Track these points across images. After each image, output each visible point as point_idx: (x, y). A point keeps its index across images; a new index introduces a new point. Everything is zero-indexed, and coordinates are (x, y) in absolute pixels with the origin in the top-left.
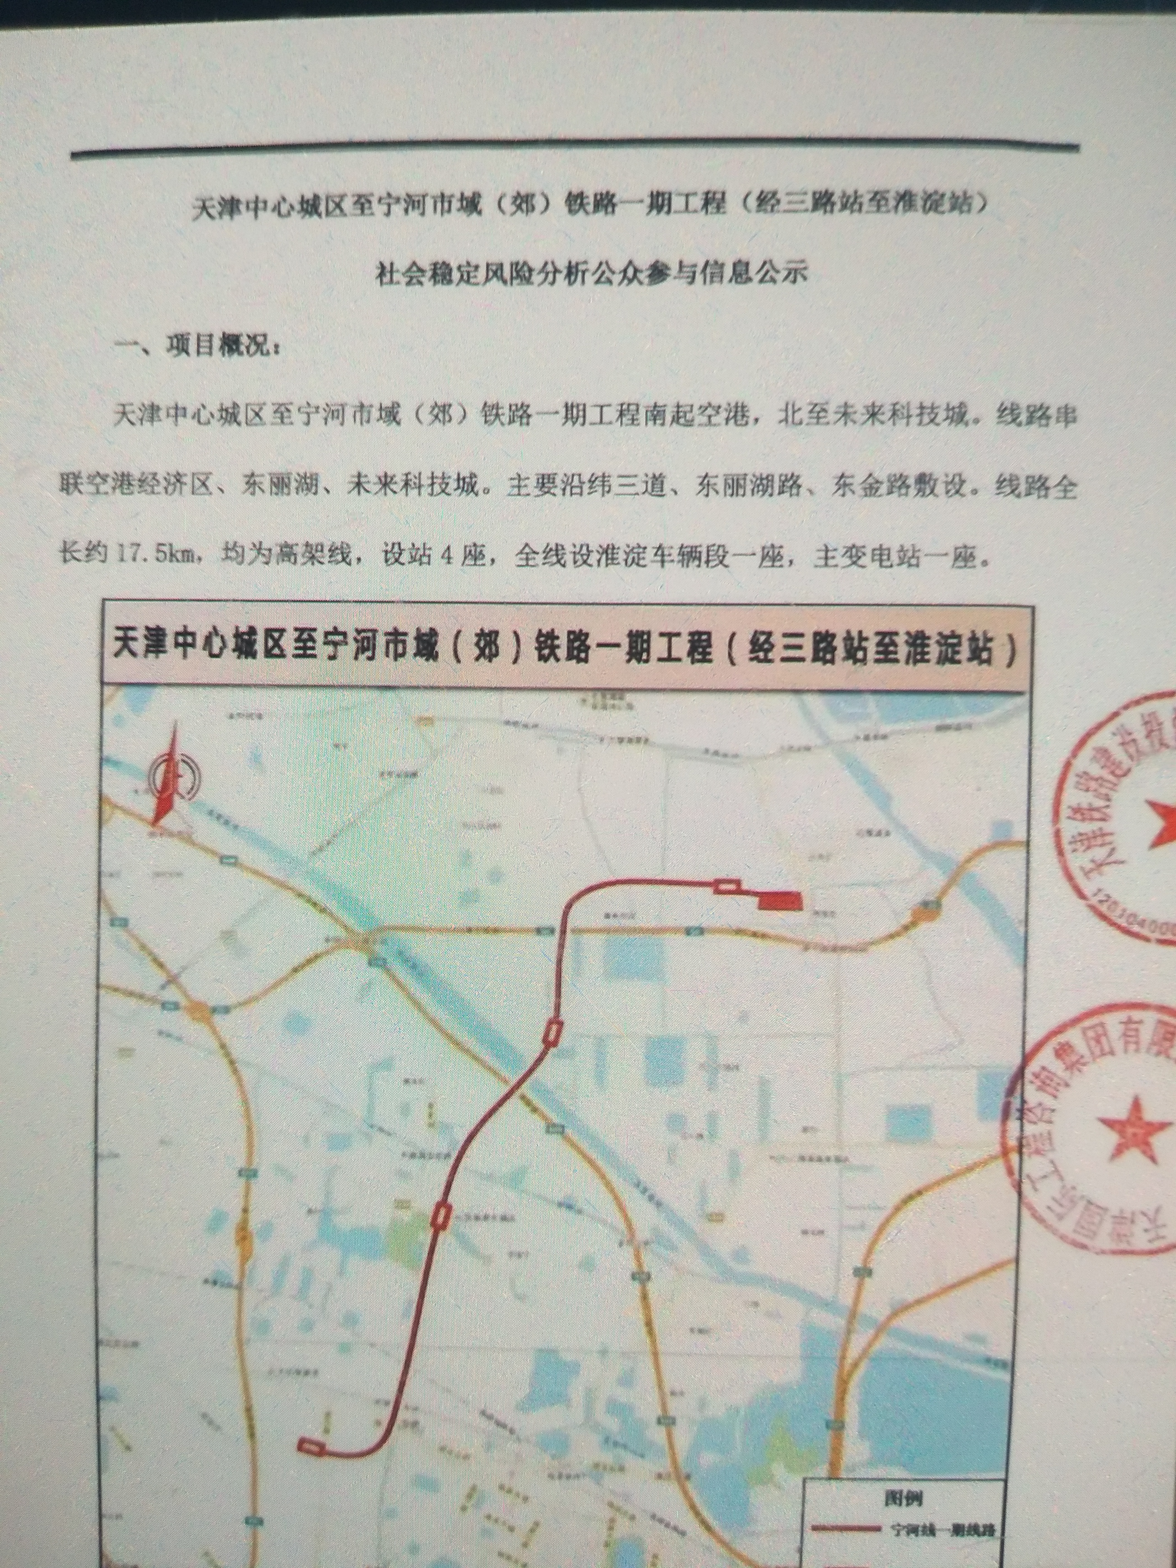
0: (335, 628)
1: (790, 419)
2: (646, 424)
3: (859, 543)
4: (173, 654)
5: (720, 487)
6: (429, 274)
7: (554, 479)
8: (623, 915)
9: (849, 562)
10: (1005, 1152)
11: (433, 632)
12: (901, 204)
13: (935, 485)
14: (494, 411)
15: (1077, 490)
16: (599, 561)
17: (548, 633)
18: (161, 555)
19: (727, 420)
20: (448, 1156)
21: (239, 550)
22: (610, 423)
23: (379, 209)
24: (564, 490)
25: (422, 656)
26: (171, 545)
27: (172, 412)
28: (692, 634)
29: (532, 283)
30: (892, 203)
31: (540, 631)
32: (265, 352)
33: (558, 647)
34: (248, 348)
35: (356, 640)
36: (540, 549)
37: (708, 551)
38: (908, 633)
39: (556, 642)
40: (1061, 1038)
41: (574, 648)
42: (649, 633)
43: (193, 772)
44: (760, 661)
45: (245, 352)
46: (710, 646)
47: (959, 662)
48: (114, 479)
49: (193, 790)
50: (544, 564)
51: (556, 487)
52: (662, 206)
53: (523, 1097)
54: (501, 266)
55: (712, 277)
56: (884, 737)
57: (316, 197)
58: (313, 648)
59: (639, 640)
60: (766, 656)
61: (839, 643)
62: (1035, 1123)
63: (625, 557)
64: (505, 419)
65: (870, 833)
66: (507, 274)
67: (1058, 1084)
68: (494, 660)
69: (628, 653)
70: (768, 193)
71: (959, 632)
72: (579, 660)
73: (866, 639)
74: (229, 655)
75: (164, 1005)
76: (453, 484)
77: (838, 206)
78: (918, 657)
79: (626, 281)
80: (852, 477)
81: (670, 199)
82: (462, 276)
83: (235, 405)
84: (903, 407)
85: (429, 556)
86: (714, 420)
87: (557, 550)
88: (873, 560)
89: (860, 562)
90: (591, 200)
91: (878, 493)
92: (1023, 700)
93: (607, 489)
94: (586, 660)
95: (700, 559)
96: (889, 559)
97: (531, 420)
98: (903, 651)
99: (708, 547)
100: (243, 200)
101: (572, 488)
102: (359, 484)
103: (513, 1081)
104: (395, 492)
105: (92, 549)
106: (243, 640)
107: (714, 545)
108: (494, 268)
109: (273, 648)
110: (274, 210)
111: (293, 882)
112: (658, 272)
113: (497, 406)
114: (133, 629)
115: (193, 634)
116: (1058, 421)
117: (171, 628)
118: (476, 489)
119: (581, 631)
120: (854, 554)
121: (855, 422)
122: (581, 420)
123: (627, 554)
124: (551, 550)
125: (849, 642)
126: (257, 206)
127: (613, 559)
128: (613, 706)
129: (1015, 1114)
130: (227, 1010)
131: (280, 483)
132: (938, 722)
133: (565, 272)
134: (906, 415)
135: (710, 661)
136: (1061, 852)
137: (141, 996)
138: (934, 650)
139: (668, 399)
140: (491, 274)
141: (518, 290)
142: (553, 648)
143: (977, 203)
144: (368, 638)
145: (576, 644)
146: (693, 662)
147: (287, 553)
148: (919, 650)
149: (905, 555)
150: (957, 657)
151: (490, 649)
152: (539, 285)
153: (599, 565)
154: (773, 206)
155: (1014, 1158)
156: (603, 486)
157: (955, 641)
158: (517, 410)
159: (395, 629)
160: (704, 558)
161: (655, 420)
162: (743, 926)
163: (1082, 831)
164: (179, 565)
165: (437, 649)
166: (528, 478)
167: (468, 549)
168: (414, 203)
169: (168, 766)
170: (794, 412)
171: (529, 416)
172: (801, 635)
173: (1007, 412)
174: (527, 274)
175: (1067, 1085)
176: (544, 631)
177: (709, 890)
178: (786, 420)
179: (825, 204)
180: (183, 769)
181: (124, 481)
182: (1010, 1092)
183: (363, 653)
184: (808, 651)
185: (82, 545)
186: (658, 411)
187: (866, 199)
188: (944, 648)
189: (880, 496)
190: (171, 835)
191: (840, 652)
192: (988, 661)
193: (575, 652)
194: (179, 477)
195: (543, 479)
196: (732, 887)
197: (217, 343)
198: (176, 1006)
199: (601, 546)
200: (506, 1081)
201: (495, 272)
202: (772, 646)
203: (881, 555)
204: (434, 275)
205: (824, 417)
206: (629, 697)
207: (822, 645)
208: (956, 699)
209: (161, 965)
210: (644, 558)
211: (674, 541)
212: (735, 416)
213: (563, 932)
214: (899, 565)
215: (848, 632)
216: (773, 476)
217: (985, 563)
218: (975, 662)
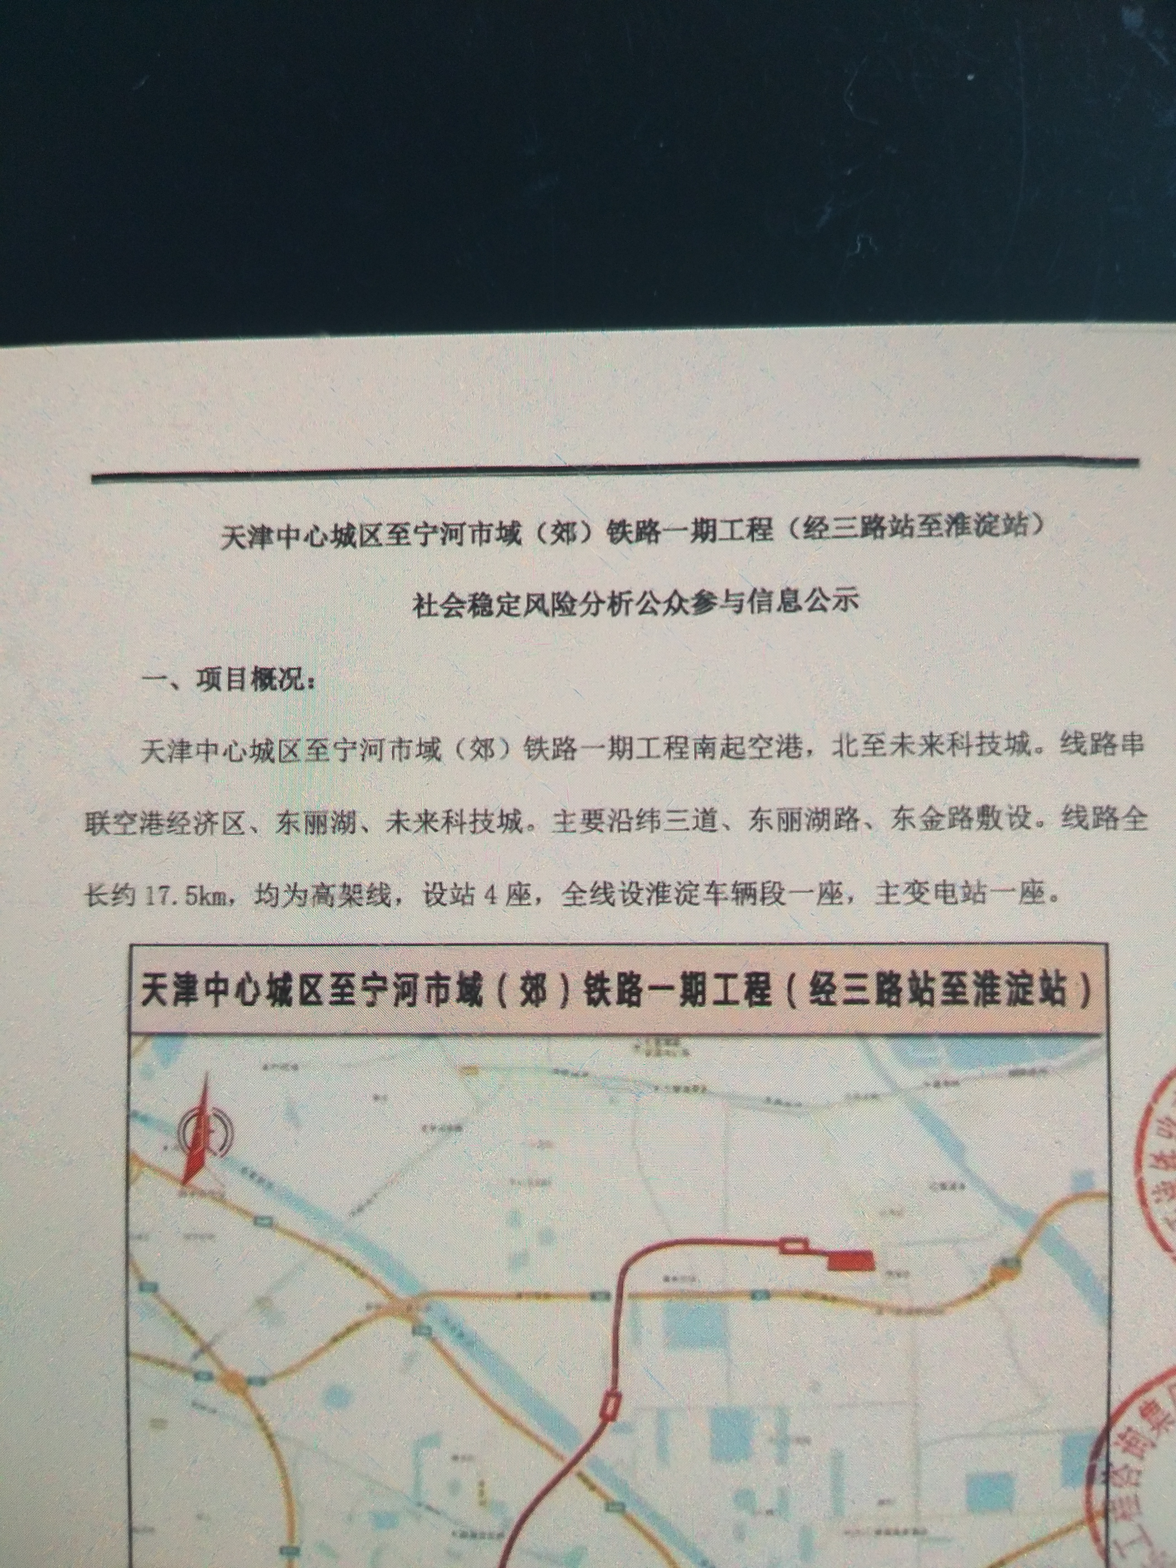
0: (374, 973)
1: (845, 751)
2: (695, 757)
3: (921, 879)
4: (204, 1002)
5: (774, 822)
6: (468, 605)
7: (601, 815)
8: (684, 1278)
9: (910, 898)
10: (1090, 1518)
11: (477, 976)
12: (954, 527)
13: (998, 816)
14: (538, 747)
15: (1147, 822)
16: (649, 899)
17: (597, 975)
18: (192, 899)
19: (779, 752)
20: (501, 1535)
21: (274, 892)
22: (658, 757)
23: (416, 539)
24: (611, 826)
25: (465, 1001)
26: (202, 887)
27: (203, 749)
28: (749, 975)
29: (575, 614)
30: (945, 526)
31: (589, 973)
32: (299, 686)
33: (608, 990)
34: (281, 682)
35: (395, 984)
36: (587, 888)
37: (763, 888)
38: (977, 973)
39: (606, 985)
40: (1148, 1397)
41: (625, 991)
42: (703, 974)
43: (226, 1126)
44: (822, 1003)
45: (278, 687)
46: (768, 988)
47: (1031, 1003)
48: (142, 819)
49: (225, 1147)
50: (592, 903)
51: (603, 823)
52: (707, 533)
53: (580, 1475)
54: (542, 597)
55: (759, 606)
56: (956, 1083)
57: (350, 526)
58: (351, 995)
59: (694, 982)
60: (828, 997)
61: (904, 984)
62: (1121, 1486)
63: (676, 895)
64: (549, 754)
65: (943, 1186)
66: (548, 605)
67: (1145, 1445)
68: (542, 1004)
69: (682, 996)
70: (816, 518)
71: (1029, 971)
72: (631, 1004)
73: (933, 980)
74: (263, 1001)
75: (197, 1376)
76: (496, 821)
77: (888, 531)
78: (988, 998)
79: (671, 611)
80: (912, 809)
81: (714, 527)
82: (502, 607)
83: (269, 742)
84: (962, 737)
85: (472, 896)
86: (766, 752)
87: (605, 888)
88: (937, 897)
89: (923, 899)
90: (633, 528)
91: (940, 826)
92: (1100, 1043)
93: (656, 824)
94: (638, 1004)
95: (755, 897)
96: (953, 895)
97: (576, 754)
98: (971, 992)
99: (763, 884)
100: (274, 528)
101: (620, 823)
102: (398, 822)
103: (570, 1456)
104: (436, 830)
105: (119, 892)
106: (277, 987)
107: (769, 882)
108: (535, 599)
109: (309, 995)
110: (306, 540)
111: (332, 1245)
112: (704, 602)
113: (540, 741)
114: (163, 975)
115: (225, 981)
116: (1124, 749)
117: (203, 974)
118: (520, 826)
119: (632, 972)
120: (917, 890)
121: (912, 753)
122: (627, 754)
123: (679, 892)
124: (599, 888)
125: (914, 983)
126: (289, 535)
127: (664, 897)
128: (668, 1053)
129: (1099, 1477)
130: (263, 1381)
131: (316, 823)
132: (1012, 1067)
133: (608, 602)
134: (965, 745)
135: (769, 1004)
136: (1143, 1202)
137: (173, 1366)
138: (1004, 991)
139: (718, 732)
140: (532, 605)
141: (560, 621)
142: (603, 991)
143: (1033, 524)
144: (408, 983)
145: (627, 987)
146: (751, 1004)
147: (323, 894)
148: (988, 990)
149: (970, 891)
150: (1029, 997)
151: (537, 994)
152: (582, 616)
153: (649, 904)
154: (821, 532)
155: (1100, 1523)
156: (652, 821)
157: (1026, 981)
158: (562, 744)
159: (437, 973)
160: (759, 895)
161: (704, 753)
162: (812, 1288)
163: (1166, 1180)
164: (211, 908)
165: (481, 994)
166: (574, 814)
167: (513, 888)
168: (452, 532)
169: (199, 1121)
170: (848, 744)
171: (574, 750)
172: (864, 976)
173: (1070, 741)
174: (569, 605)
175: (1153, 1445)
176: (593, 974)
177: (774, 1251)
178: (841, 752)
179: (875, 530)
180: (215, 1124)
181: (152, 821)
182: (1095, 1454)
183: (403, 999)
184: (871, 993)
185: (109, 888)
186: (708, 744)
187: (916, 524)
188: (1014, 988)
189: (941, 829)
190: (203, 1194)
191: (906, 994)
192: (1062, 1002)
193: (627, 996)
194: (210, 816)
195: (590, 814)
196: (799, 1246)
197: (249, 678)
198: (210, 1377)
199: (651, 884)
200: (560, 1457)
201: (536, 603)
202: (834, 987)
203: (945, 891)
204: (474, 606)
205: (882, 748)
206: (686, 1043)
207: (886, 987)
208: (1029, 1042)
209: (193, 1333)
210: (696, 896)
211: (727, 877)
212: (787, 749)
213: (620, 1296)
214: (964, 901)
215: (914, 973)
216: (828, 810)
217: (1054, 899)
218: (1048, 1003)
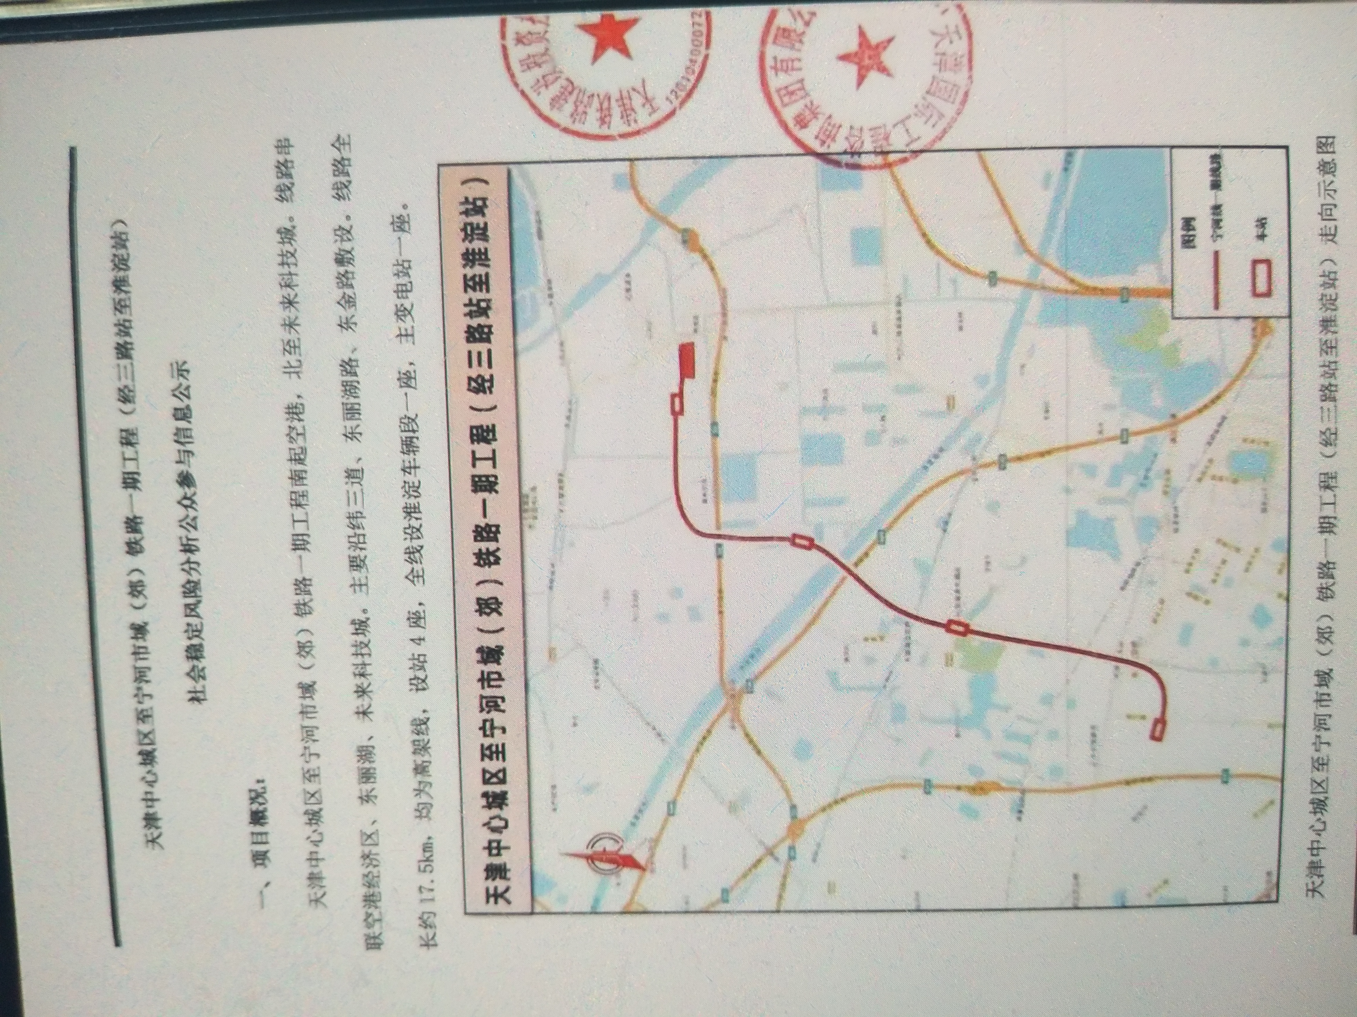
0: (480, 729)
1: (297, 370)
2: (306, 485)
3: (394, 309)
4: (505, 858)
5: (354, 423)
6: (195, 662)
7: (353, 557)
8: (704, 488)
9: (409, 317)
10: (888, 165)
11: (480, 650)
12: (123, 288)
13: (344, 250)
14: (302, 607)
15: (344, 135)
16: (417, 519)
17: (476, 558)
18: (428, 869)
19: (300, 420)
20: (907, 624)
21: (421, 806)
22: (307, 514)
23: (147, 703)
24: (361, 549)
25: (499, 658)
26: (420, 861)
27: (314, 863)
28: (472, 442)
29: (199, 580)
30: (123, 296)
31: (475, 564)
32: (263, 791)
33: (488, 549)
34: (261, 804)
35: (488, 712)
36: (409, 567)
37: (405, 431)
38: (464, 266)
39: (484, 550)
40: (791, 124)
41: (488, 536)
42: (473, 476)
43: (601, 839)
44: (492, 386)
45: (264, 806)
46: (481, 427)
47: (486, 224)
48: (369, 908)
49: (615, 839)
50: (421, 563)
51: (359, 556)
52: (133, 479)
53: (856, 565)
54: (187, 606)
55: (188, 437)
56: (549, 281)
57: (140, 753)
58: (497, 746)
59: (479, 484)
60: (488, 381)
61: (475, 322)
62: (863, 143)
63: (413, 498)
64: (307, 598)
65: (628, 290)
66: (192, 601)
67: (829, 124)
68: (500, 600)
69: (490, 492)
70: (120, 394)
71: (462, 226)
72: (498, 531)
73: (470, 300)
74: (505, 813)
75: (792, 858)
76: (360, 638)
77: (128, 339)
78: (483, 257)
79: (194, 506)
80: (340, 317)
81: (128, 473)
82: (197, 636)
83: (306, 813)
84: (283, 279)
85: (419, 655)
86: (301, 430)
87: (410, 553)
88: (407, 297)
89: (409, 308)
90: (132, 536)
91: (353, 296)
92: (515, 170)
93: (359, 515)
94: (497, 527)
95: (412, 438)
96: (405, 285)
97: (307, 577)
98: (479, 270)
99: (402, 431)
100: (145, 810)
101: (360, 543)
102: (364, 713)
103: (843, 573)
104: (370, 684)
105: (425, 924)
106: (493, 802)
107: (400, 426)
108: (188, 611)
109: (498, 778)
110: (152, 786)
111: (688, 757)
112: (185, 480)
113: (298, 605)
114: (487, 890)
115: (490, 842)
116: (289, 153)
117: (485, 859)
118: (364, 620)
119: (474, 531)
120: (402, 313)
121: (297, 318)
122: (305, 538)
123: (410, 496)
124: (410, 558)
125: (474, 314)
126: (149, 800)
127: (415, 508)
128: (534, 503)
129: (856, 159)
131: (367, 776)
132: (535, 239)
133: (189, 554)
134: (289, 277)
135: (494, 426)
136: (638, 133)
137: (785, 877)
138: (477, 245)
139: (286, 468)
140: (193, 613)
141: (206, 592)
142: (489, 553)
143: (119, 227)
144: (487, 702)
145: (485, 534)
146: (495, 439)
147: (420, 769)
148: (477, 257)
149: (401, 272)
150: (482, 225)
151: (491, 604)
152: (200, 574)
153: (420, 519)
154: (130, 391)
155: (892, 158)
156: (357, 518)
157: (469, 228)
158: (300, 589)
159: (479, 680)
160: (411, 434)
161: (302, 478)
162: (709, 390)
163: (620, 115)
164: (435, 855)
165: (493, 647)
166: (354, 578)
167: (412, 624)
168: (141, 676)
169: (597, 860)
170: (291, 367)
171: (304, 579)
172: (470, 353)
173: (283, 196)
174: (192, 584)
175: (830, 117)
176: (476, 561)
177: (681, 420)
178: (297, 373)
179: (127, 349)
180: (599, 847)
181: (370, 900)
182: (837, 164)
183: (499, 706)
184: (482, 347)
185: (422, 932)
186: (296, 475)
187: (121, 317)
188: (475, 237)
189: (355, 294)
190: (652, 855)
191: (482, 320)
192: (484, 200)
193: (492, 535)
194: (365, 856)
195: (353, 566)
196: (677, 401)
197: (258, 829)
198: (792, 848)
199: (405, 518)
200: (843, 579)
201: (191, 610)
202: (479, 376)
203: (402, 291)
204: (197, 658)
205: (294, 341)
206: (526, 490)
207: (477, 336)
208: (516, 225)
209: (759, 861)
210: (413, 483)
211: (398, 459)
212: (296, 414)
213: (719, 536)
214: (410, 277)
215: (465, 315)
216: (343, 382)
217: (405, 207)
218: (486, 211)
